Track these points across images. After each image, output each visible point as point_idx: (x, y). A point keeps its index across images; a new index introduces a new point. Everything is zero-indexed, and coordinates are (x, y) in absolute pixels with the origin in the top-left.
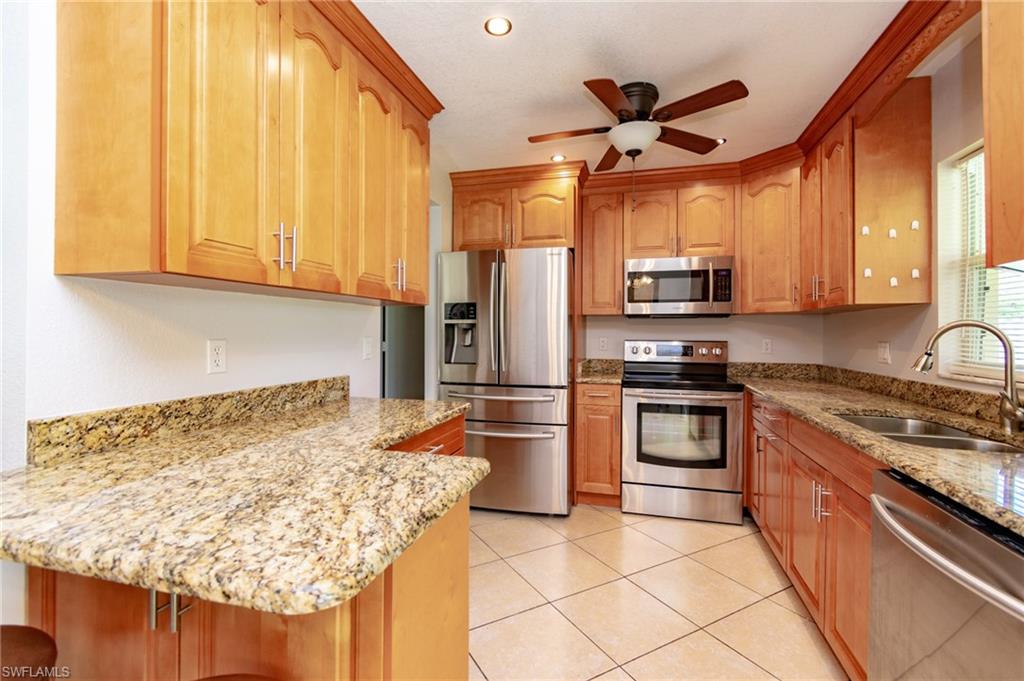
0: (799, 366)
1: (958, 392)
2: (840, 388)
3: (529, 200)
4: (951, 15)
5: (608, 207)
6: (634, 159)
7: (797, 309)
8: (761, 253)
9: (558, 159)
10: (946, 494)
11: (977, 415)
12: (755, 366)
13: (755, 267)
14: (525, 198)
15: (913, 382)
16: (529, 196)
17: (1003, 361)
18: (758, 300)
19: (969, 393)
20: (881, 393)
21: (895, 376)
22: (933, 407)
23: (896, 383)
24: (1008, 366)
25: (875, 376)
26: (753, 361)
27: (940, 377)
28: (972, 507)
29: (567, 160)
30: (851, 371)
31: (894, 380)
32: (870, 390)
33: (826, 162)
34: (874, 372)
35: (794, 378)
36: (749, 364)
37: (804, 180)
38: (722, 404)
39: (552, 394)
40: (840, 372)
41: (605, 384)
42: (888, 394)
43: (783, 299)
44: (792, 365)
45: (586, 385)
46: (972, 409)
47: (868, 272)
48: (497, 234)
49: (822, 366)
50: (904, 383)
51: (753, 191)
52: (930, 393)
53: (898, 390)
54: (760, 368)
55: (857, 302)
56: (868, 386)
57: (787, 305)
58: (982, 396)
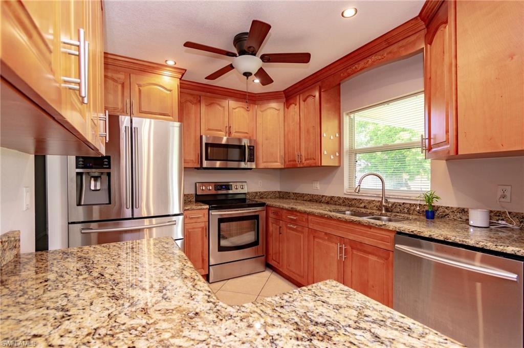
0: (273, 192)
1: (356, 199)
2: (293, 201)
3: (144, 85)
4: (380, 57)
5: (191, 102)
6: (247, 78)
7: (283, 167)
8: (267, 140)
9: (171, 63)
10: (443, 239)
11: (365, 207)
12: (256, 193)
13: (264, 146)
14: (141, 83)
15: (333, 197)
16: (144, 83)
17: (381, 188)
18: (265, 162)
19: (361, 200)
20: (317, 201)
21: (324, 195)
22: (343, 205)
23: (324, 197)
24: (383, 189)
25: (313, 195)
26: (255, 191)
27: (345, 194)
28: (460, 243)
29: (176, 66)
30: (298, 193)
31: (323, 196)
32: (310, 201)
33: (302, 102)
34: (313, 193)
35: (271, 198)
36: (254, 193)
37: (286, 109)
38: (257, 214)
39: (174, 220)
40: (292, 194)
41: (200, 209)
42: (320, 202)
43: (276, 162)
44: (270, 192)
45: (188, 211)
46: (362, 205)
47: (325, 153)
48: (118, 105)
49: (281, 192)
50: (329, 197)
51: (262, 109)
52: (341, 200)
53: (325, 200)
54: (259, 194)
55: (322, 165)
56: (309, 199)
57: (278, 165)
58: (367, 200)
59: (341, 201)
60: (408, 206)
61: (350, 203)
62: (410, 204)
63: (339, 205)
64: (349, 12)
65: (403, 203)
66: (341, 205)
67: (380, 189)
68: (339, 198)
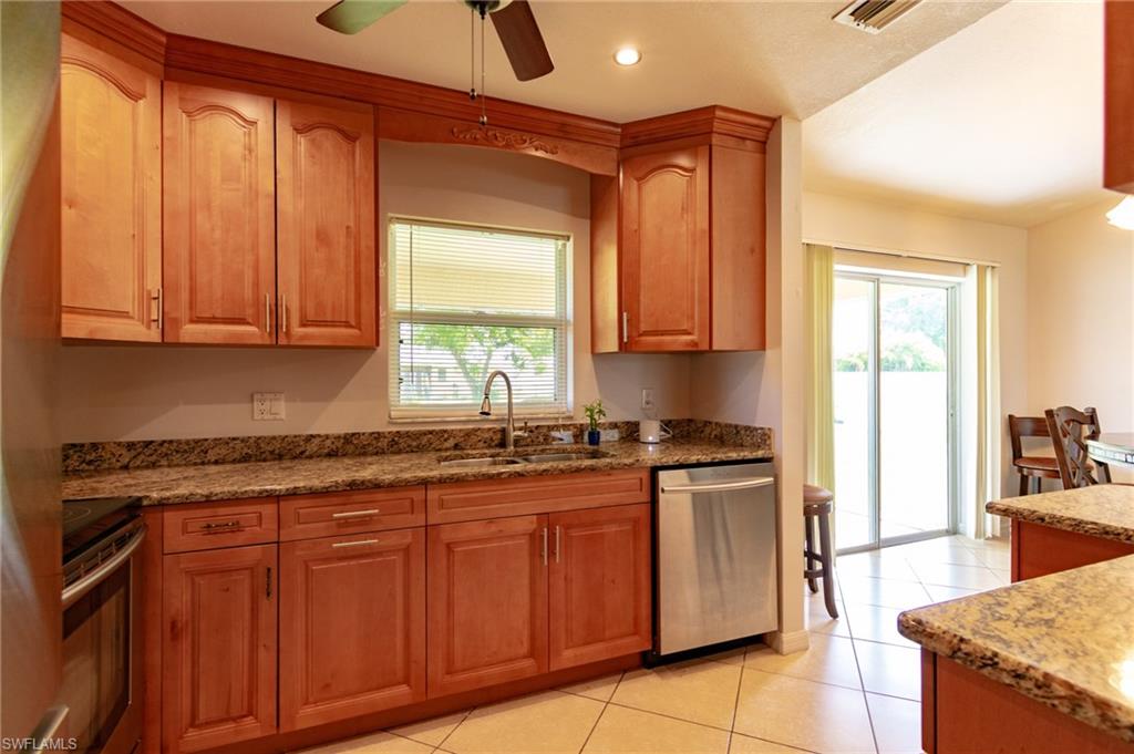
1: (431, 432)
11: (456, 447)
19: (445, 431)
27: (396, 423)
46: (451, 443)
52: (385, 441)
58: (460, 430)
59: (384, 443)
60: (545, 430)
61: (414, 444)
62: (549, 427)
63: (376, 454)
64: (627, 56)
65: (537, 427)
66: (384, 453)
67: (504, 404)
68: (378, 436)
